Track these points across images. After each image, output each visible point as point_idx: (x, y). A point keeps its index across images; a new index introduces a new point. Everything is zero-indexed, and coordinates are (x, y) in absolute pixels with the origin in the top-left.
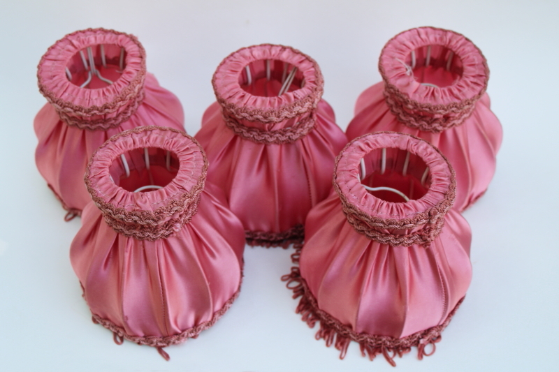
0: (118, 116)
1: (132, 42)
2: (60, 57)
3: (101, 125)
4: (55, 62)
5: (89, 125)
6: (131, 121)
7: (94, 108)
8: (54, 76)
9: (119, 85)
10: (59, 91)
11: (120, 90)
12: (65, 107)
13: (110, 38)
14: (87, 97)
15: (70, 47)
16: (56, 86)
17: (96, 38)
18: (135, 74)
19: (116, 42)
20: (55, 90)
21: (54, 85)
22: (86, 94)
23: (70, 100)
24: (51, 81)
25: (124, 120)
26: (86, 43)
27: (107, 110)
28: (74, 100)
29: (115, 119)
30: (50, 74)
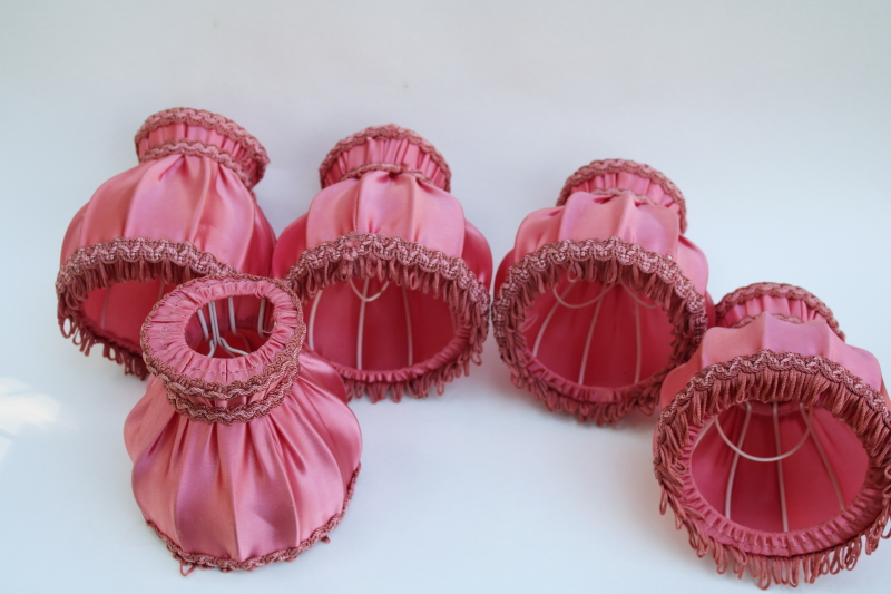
0: (266, 398)
1: (278, 290)
2: (174, 317)
3: (242, 413)
4: (167, 325)
5: (223, 415)
6: (284, 406)
7: (236, 384)
8: (169, 345)
9: (269, 349)
10: (179, 364)
11: (272, 356)
12: (190, 386)
13: (246, 287)
14: (223, 369)
15: (188, 303)
16: (174, 357)
17: (223, 288)
18: (291, 332)
19: (254, 292)
20: (173, 364)
21: (171, 356)
22: (221, 367)
23: (198, 376)
24: (165, 352)
25: (274, 404)
26: (210, 296)
27: (255, 387)
28: (204, 374)
29: (263, 403)
30: (162, 342)
